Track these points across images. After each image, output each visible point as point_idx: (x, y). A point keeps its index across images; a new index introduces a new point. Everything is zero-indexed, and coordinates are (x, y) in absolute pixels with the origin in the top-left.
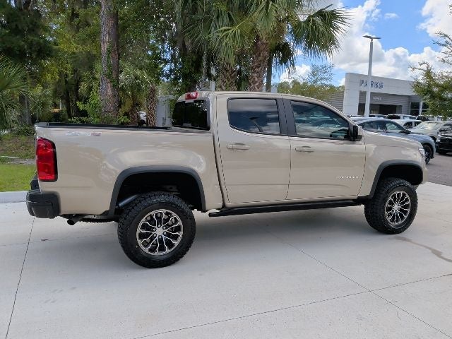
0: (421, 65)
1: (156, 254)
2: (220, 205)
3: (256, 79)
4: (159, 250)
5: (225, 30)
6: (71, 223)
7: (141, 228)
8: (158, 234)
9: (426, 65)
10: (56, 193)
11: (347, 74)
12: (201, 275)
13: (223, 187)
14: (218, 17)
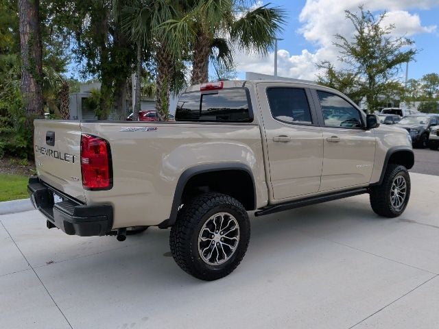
0: (323, 63)
1: (215, 264)
2: (266, 202)
3: (200, 75)
4: (219, 259)
5: (171, 23)
6: (121, 238)
7: (203, 236)
8: (216, 241)
9: (327, 64)
10: (110, 203)
11: (247, 73)
12: (269, 281)
13: (269, 182)
14: (159, 10)
